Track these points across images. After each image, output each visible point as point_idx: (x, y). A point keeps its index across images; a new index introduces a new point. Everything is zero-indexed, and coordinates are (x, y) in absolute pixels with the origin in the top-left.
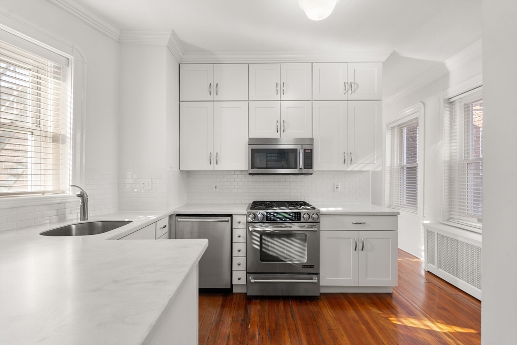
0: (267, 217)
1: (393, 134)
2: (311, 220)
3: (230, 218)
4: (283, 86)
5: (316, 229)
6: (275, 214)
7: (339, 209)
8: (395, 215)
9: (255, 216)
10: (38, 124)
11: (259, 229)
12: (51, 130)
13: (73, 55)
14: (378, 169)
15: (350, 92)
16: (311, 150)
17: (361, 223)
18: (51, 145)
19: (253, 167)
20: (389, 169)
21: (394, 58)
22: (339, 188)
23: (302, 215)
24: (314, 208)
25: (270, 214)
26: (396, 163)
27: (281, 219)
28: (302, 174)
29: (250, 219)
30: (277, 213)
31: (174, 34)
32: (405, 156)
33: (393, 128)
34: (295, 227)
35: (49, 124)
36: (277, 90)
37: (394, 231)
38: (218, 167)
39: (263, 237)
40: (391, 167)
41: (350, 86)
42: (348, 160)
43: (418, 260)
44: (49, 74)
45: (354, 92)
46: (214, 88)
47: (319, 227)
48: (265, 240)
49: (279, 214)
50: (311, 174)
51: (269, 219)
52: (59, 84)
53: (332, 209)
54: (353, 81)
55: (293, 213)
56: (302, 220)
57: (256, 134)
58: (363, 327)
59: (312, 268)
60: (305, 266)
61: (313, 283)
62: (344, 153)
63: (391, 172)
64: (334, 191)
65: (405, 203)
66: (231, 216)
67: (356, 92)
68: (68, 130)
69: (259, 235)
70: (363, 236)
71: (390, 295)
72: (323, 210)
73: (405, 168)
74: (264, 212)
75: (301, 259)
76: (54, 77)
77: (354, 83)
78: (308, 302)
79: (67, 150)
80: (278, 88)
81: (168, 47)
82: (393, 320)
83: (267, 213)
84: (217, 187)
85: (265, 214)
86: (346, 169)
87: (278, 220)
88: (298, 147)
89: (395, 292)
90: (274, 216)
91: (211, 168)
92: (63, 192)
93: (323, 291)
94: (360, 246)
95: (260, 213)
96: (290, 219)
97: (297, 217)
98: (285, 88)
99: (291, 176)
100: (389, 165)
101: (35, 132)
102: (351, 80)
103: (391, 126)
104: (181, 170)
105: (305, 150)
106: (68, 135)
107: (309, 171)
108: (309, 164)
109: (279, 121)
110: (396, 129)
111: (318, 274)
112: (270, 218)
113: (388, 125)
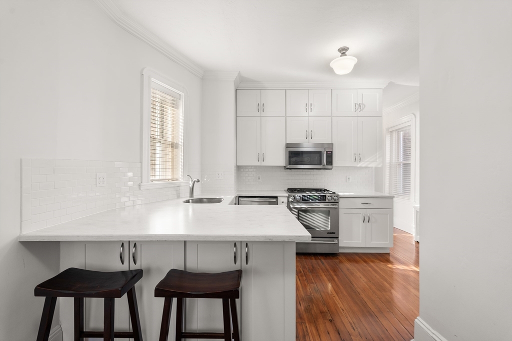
0: (303, 198)
1: (391, 136)
2: (333, 201)
3: (276, 199)
4: (311, 106)
5: (337, 207)
7: (352, 194)
8: (391, 198)
9: (295, 198)
10: (162, 136)
11: (297, 206)
12: (170, 140)
13: (183, 93)
14: (380, 166)
15: (359, 110)
16: (332, 152)
18: (170, 150)
19: (290, 164)
20: (388, 165)
21: (391, 85)
22: (351, 179)
23: (327, 197)
24: (335, 193)
25: (305, 196)
26: (394, 160)
27: (312, 200)
28: (325, 169)
29: (290, 200)
30: (310, 196)
31: (239, 73)
32: (402, 149)
33: (392, 132)
34: (322, 205)
35: (169, 136)
36: (307, 109)
37: (390, 209)
38: (264, 164)
39: (300, 212)
40: (390, 163)
41: (359, 106)
42: (358, 159)
43: (410, 235)
44: (169, 104)
45: (363, 109)
46: (261, 107)
47: (338, 206)
48: (301, 214)
50: (331, 169)
51: (304, 200)
52: (174, 111)
53: (347, 194)
54: (361, 103)
55: (320, 196)
56: (327, 201)
57: (292, 140)
58: (370, 269)
59: (333, 234)
60: (329, 233)
61: (335, 243)
62: (355, 154)
63: (390, 167)
64: (346, 181)
65: (401, 192)
66: (276, 197)
67: (363, 111)
68: (180, 141)
69: (297, 211)
70: (369, 212)
71: (388, 254)
72: (341, 194)
73: (402, 164)
74: (301, 195)
75: (326, 227)
76: (173, 107)
77: (362, 104)
78: (331, 257)
79: (180, 153)
80: (307, 107)
81: (234, 81)
82: (390, 266)
83: (303, 195)
84: (260, 178)
85: (301, 196)
86: (356, 166)
87: (310, 200)
88: (322, 150)
89: (391, 252)
90: (307, 197)
91: (259, 164)
92: (177, 180)
93: (341, 251)
94: (367, 219)
95: (298, 196)
96: (319, 200)
97: (323, 199)
98: (312, 107)
99: (315, 170)
100: (389, 161)
101: (162, 142)
102: (360, 102)
103: (390, 130)
104: (238, 166)
105: (327, 152)
106: (180, 143)
107: (329, 167)
108: (330, 162)
109: (308, 131)
110: (394, 133)
111: (338, 238)
113: (388, 129)
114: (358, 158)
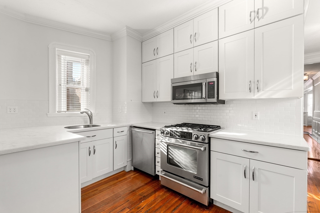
0: (171, 133)
3: (154, 131)
4: (195, 36)
6: (175, 132)
11: (166, 140)
13: (90, 54)
15: (257, 19)
16: (214, 82)
17: (253, 152)
19: (173, 99)
22: (259, 116)
23: (193, 135)
38: (158, 100)
39: (169, 147)
45: (262, 17)
46: (156, 51)
49: (178, 132)
51: (171, 135)
57: (178, 75)
59: (201, 180)
60: (196, 177)
62: (250, 81)
64: (252, 119)
67: (264, 17)
69: (166, 145)
70: (254, 165)
75: (193, 170)
77: (263, 8)
80: (192, 39)
83: (171, 130)
84: (166, 113)
85: (169, 131)
86: (253, 98)
87: (177, 136)
90: (175, 133)
94: (250, 175)
95: (166, 130)
102: (258, 7)
107: (211, 100)
108: (211, 94)
109: (192, 63)
111: (209, 187)
112: (173, 135)
114: (254, 86)
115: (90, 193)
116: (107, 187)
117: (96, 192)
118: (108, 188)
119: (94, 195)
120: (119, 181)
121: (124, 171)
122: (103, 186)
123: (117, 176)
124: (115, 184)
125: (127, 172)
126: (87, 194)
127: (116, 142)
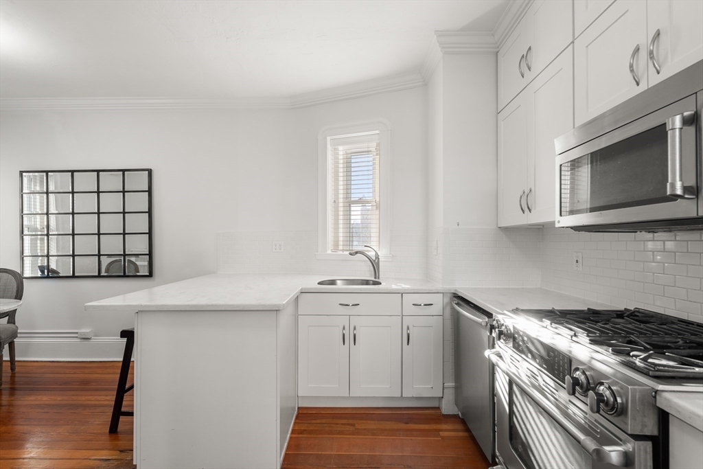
6: (525, 338)
13: (379, 130)
49: (532, 342)
91: (524, 220)
109: (642, 44)
115: (338, 424)
116: (374, 429)
117: (348, 428)
118: (373, 434)
119: (340, 433)
120: (407, 430)
121: (438, 408)
122: (369, 422)
123: (413, 414)
124: (392, 432)
125: (444, 415)
126: (333, 424)
127: (408, 328)
